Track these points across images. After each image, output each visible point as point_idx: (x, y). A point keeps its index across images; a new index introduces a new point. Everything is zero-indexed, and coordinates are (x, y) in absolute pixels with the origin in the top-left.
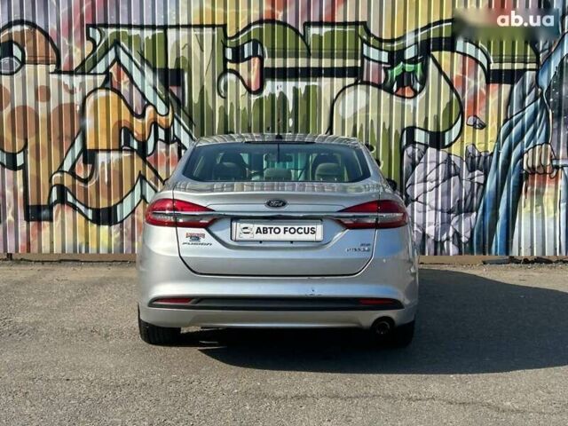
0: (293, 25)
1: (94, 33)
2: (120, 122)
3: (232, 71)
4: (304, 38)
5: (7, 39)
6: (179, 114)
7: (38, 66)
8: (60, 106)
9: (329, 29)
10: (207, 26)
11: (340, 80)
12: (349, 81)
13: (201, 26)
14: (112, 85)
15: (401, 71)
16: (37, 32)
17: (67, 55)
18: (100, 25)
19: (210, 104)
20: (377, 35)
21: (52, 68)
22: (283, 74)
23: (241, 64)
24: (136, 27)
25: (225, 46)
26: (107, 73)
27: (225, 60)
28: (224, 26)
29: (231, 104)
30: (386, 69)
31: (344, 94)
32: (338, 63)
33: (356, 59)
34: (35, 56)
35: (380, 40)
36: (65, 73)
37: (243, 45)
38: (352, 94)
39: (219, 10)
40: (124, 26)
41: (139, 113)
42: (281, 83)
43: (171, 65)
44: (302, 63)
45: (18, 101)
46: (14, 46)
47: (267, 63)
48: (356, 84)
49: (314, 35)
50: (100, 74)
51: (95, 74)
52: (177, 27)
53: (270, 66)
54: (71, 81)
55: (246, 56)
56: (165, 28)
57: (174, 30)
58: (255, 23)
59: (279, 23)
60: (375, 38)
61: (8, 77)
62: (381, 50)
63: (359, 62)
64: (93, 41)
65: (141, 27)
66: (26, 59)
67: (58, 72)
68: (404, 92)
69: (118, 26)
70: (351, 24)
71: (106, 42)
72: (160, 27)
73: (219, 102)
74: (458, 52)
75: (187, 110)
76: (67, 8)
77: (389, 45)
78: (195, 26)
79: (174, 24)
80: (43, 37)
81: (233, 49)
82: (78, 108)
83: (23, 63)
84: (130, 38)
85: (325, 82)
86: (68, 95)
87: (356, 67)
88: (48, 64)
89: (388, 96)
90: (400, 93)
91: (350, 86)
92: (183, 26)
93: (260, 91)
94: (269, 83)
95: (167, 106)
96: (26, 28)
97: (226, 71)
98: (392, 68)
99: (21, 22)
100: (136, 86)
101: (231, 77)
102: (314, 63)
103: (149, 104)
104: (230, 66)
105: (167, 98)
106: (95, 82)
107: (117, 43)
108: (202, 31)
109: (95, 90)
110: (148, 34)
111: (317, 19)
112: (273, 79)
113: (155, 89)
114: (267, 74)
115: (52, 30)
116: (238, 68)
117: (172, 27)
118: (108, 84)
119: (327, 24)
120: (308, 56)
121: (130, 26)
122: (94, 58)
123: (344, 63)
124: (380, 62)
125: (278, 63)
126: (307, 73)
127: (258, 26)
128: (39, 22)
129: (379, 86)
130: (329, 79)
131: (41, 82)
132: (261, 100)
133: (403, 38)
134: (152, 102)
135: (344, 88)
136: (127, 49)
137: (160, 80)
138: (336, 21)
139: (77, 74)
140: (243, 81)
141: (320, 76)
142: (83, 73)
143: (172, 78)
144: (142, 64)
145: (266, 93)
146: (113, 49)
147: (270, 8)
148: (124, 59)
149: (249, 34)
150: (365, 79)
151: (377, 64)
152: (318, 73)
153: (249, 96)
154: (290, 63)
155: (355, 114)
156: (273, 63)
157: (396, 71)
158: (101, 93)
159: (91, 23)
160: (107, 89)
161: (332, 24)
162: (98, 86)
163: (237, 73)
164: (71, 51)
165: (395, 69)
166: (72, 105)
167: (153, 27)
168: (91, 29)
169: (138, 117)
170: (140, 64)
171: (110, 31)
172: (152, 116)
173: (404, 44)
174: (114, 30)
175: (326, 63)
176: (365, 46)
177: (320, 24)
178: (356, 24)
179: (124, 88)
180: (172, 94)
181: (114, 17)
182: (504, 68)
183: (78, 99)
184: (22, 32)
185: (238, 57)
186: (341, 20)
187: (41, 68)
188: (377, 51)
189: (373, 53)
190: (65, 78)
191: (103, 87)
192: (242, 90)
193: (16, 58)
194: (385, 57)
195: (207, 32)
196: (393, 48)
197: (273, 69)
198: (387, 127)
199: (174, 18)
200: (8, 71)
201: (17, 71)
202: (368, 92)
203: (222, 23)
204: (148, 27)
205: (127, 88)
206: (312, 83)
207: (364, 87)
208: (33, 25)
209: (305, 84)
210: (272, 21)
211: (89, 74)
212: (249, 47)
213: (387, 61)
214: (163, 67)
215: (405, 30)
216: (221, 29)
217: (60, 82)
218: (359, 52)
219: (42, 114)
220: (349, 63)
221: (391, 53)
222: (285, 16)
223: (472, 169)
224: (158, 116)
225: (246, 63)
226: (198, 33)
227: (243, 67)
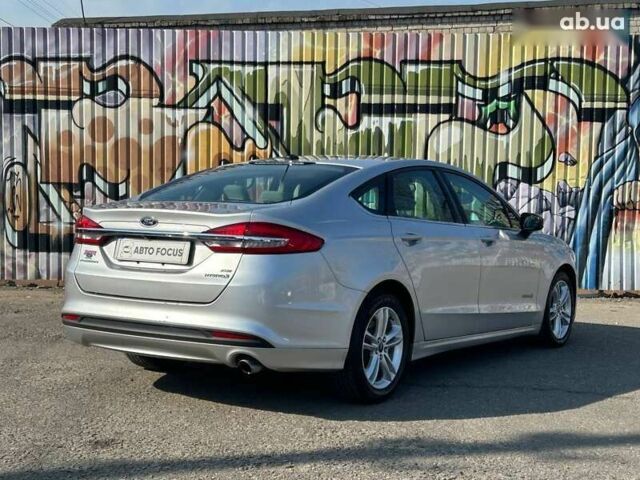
0: (390, 63)
1: (197, 69)
2: (220, 154)
3: (329, 106)
4: (400, 75)
5: (112, 73)
6: (278, 147)
7: (142, 100)
8: (162, 139)
9: (425, 67)
10: (307, 63)
11: (435, 116)
12: (444, 117)
13: (301, 63)
14: (213, 118)
15: (495, 108)
16: (142, 67)
17: (171, 89)
18: (203, 61)
19: (308, 138)
20: (472, 74)
21: (156, 101)
22: (379, 110)
23: (338, 100)
24: (238, 63)
25: (323, 83)
26: (209, 107)
27: (324, 96)
28: (323, 64)
29: (329, 138)
30: (480, 106)
31: (439, 130)
32: (433, 100)
33: (451, 95)
34: (139, 90)
35: (475, 78)
36: (168, 106)
37: (341, 82)
38: (447, 129)
39: (318, 48)
40: (226, 62)
41: (239, 146)
42: (377, 118)
43: (271, 100)
44: (398, 99)
45: (121, 134)
46: (119, 79)
47: (364, 99)
48: (450, 120)
49: (410, 73)
50: (202, 108)
51: (197, 108)
52: (278, 63)
53: (367, 102)
54: (174, 115)
55: (344, 92)
56: (266, 64)
57: (275, 67)
58: (353, 61)
59: (376, 60)
60: (470, 76)
61: (113, 110)
62: (475, 87)
63: (454, 99)
64: (196, 76)
65: (243, 63)
66: (131, 92)
67: (161, 105)
68: (497, 128)
69: (220, 62)
70: (446, 62)
71: (209, 78)
72: (261, 64)
73: (317, 136)
74: (551, 91)
75: (286, 145)
76: (171, 44)
77: (483, 83)
78: (295, 63)
79: (275, 60)
80: (148, 72)
81: (331, 85)
82: (180, 141)
83: (127, 96)
84: (232, 73)
85: (420, 118)
86: (171, 127)
87: (450, 104)
88: (151, 98)
89: (482, 131)
90: (493, 129)
91: (444, 122)
92: (284, 63)
93: (356, 126)
94: (365, 119)
95: (266, 140)
96: (131, 62)
97: (323, 106)
98: (486, 105)
99: (126, 57)
100: (236, 120)
101: (328, 112)
102: (410, 99)
103: (249, 137)
104: (328, 101)
105: (266, 131)
106: (197, 115)
107: (218, 79)
108: (301, 67)
109: (197, 123)
110: (249, 70)
111: (414, 58)
112: (369, 115)
113: (255, 123)
114: (364, 109)
115: (157, 65)
116: (335, 103)
117: (272, 63)
118: (210, 117)
119: (423, 62)
120: (404, 92)
121: (232, 63)
122: (197, 92)
123: (439, 100)
124: (474, 100)
125: (375, 99)
126: (403, 110)
127: (356, 64)
128: (144, 57)
129: (473, 123)
130: (424, 115)
131: (145, 115)
132: (357, 135)
133: (497, 76)
134: (251, 135)
135: (439, 124)
136: (229, 84)
137: (260, 115)
138: (432, 59)
139: (179, 108)
140: (340, 117)
141: (416, 112)
142: (186, 107)
143: (271, 113)
144: (243, 98)
145: (362, 128)
146: (215, 84)
147: (368, 46)
148: (225, 93)
149: (347, 71)
150: (459, 116)
151: (471, 101)
152: (413, 109)
153: (346, 131)
154: (386, 99)
155: (449, 150)
156: (370, 99)
157: (490, 108)
158: (203, 127)
159: (194, 58)
160: (209, 123)
161: (428, 62)
162: (200, 119)
163: (334, 109)
164: (174, 87)
165: (489, 106)
166: (174, 137)
167: (254, 64)
168: (194, 65)
169: (238, 150)
170: (240, 99)
171: (213, 67)
172: (251, 149)
173: (498, 83)
174: (217, 66)
175: (421, 100)
176: (460, 83)
177: (416, 62)
178: (452, 62)
179: (225, 121)
180: (271, 128)
181: (217, 54)
182: (595, 107)
183: (179, 132)
184: (127, 66)
185: (336, 92)
186: (437, 59)
187: (145, 102)
188: (472, 89)
189: (468, 91)
190: (168, 112)
191: (204, 121)
192: (339, 125)
193: (121, 92)
194: (479, 94)
195: (307, 69)
196: (487, 86)
197: (370, 105)
198: (480, 162)
199: (275, 55)
200: (113, 104)
201: (122, 104)
202: (462, 127)
203: (321, 60)
204: (250, 63)
205: (228, 122)
206: (407, 119)
207: (459, 123)
208: (138, 60)
209: (401, 119)
210: (370, 59)
211: (191, 108)
212: (346, 83)
213: (481, 98)
214: (263, 101)
215: (499, 69)
216: (320, 66)
217: (162, 115)
218: (454, 89)
219: (145, 146)
220: (445, 100)
221: (485, 91)
222: (382, 54)
223: (563, 204)
224: (257, 150)
225: (344, 98)
226: (298, 70)
227: (340, 103)
